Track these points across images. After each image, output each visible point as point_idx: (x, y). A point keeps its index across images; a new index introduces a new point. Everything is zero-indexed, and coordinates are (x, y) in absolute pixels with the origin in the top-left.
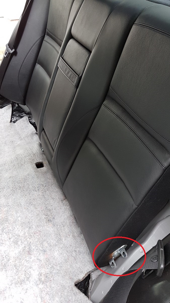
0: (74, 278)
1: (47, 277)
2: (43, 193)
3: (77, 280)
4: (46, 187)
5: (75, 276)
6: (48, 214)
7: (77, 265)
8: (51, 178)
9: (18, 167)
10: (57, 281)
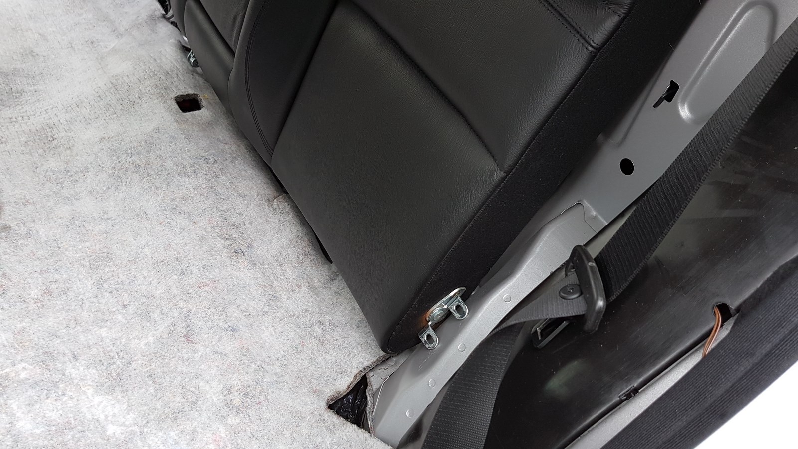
0: (324, 389)
1: (247, 394)
2: (210, 180)
3: (333, 394)
4: (216, 165)
5: (326, 384)
6: (234, 236)
7: (328, 357)
8: (227, 139)
9: (121, 110)
10: (277, 403)
